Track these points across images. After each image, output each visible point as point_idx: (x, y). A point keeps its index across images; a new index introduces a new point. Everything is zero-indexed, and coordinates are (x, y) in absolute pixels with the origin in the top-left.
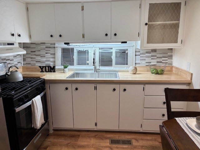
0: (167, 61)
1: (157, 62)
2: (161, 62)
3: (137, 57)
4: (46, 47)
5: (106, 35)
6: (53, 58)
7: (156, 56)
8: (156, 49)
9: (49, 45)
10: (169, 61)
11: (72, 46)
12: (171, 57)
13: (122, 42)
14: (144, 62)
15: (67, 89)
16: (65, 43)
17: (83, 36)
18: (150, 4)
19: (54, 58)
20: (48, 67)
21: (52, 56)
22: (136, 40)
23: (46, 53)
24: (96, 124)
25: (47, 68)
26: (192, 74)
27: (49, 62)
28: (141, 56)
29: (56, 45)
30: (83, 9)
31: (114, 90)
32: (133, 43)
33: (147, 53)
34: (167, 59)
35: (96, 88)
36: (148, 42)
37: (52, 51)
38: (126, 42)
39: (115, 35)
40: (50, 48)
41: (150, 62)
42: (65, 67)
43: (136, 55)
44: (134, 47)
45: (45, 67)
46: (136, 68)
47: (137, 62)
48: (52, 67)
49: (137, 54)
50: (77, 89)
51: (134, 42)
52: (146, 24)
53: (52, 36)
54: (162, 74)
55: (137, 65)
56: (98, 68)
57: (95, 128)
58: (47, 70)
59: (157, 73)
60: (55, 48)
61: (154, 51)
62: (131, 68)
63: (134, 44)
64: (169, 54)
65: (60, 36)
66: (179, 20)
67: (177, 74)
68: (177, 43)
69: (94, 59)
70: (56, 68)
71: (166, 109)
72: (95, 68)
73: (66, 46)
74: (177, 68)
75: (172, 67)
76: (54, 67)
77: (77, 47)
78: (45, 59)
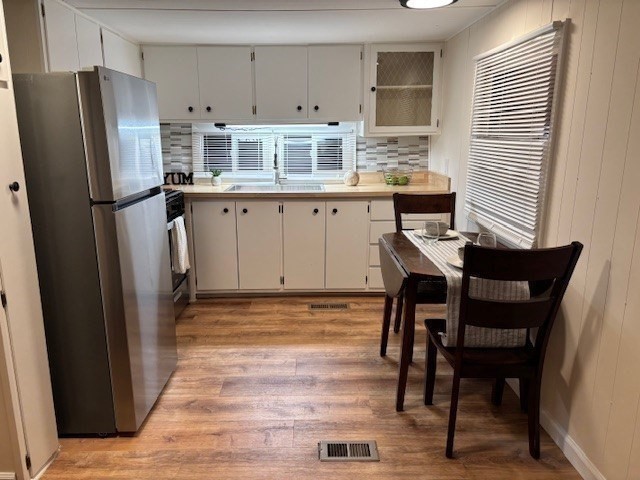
0: (417, 162)
1: (400, 163)
2: (406, 163)
3: (360, 153)
4: (173, 134)
5: (299, 108)
6: (188, 155)
7: (396, 151)
8: (397, 138)
9: (178, 129)
10: (421, 161)
11: (230, 131)
12: (425, 152)
13: (330, 124)
14: (373, 164)
15: (226, 211)
16: (217, 125)
17: (255, 112)
18: (379, 53)
19: (190, 155)
20: (179, 174)
21: (186, 151)
22: (355, 119)
23: (173, 145)
24: (282, 281)
25: (176, 176)
26: (450, 180)
27: (178, 164)
28: (368, 150)
29: (194, 129)
30: (253, 58)
31: (316, 211)
32: (352, 126)
33: (379, 145)
34: (417, 156)
35: (281, 209)
36: (378, 123)
37: (184, 141)
38: (337, 124)
39: (316, 108)
40: (180, 134)
41: (386, 164)
42: (216, 174)
43: (357, 150)
44: (355, 134)
45: (173, 174)
46: (357, 175)
47: (360, 163)
48: (187, 175)
49: (360, 147)
50: (245, 211)
51: (354, 124)
52: (373, 89)
53: (191, 109)
54: (405, 184)
55: (360, 171)
56: (282, 175)
57: (281, 289)
58: (177, 181)
59: (396, 183)
60: (190, 134)
61: (393, 141)
62: (346, 174)
63: (355, 128)
64: (422, 147)
65: (209, 109)
66: (431, 83)
67: (434, 185)
68: (430, 125)
69: (276, 156)
70: (195, 176)
71: (394, 222)
72: (277, 175)
73: (217, 131)
74: (434, 174)
75: (427, 174)
76: (191, 174)
77: (238, 132)
78: (170, 158)
